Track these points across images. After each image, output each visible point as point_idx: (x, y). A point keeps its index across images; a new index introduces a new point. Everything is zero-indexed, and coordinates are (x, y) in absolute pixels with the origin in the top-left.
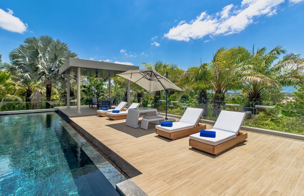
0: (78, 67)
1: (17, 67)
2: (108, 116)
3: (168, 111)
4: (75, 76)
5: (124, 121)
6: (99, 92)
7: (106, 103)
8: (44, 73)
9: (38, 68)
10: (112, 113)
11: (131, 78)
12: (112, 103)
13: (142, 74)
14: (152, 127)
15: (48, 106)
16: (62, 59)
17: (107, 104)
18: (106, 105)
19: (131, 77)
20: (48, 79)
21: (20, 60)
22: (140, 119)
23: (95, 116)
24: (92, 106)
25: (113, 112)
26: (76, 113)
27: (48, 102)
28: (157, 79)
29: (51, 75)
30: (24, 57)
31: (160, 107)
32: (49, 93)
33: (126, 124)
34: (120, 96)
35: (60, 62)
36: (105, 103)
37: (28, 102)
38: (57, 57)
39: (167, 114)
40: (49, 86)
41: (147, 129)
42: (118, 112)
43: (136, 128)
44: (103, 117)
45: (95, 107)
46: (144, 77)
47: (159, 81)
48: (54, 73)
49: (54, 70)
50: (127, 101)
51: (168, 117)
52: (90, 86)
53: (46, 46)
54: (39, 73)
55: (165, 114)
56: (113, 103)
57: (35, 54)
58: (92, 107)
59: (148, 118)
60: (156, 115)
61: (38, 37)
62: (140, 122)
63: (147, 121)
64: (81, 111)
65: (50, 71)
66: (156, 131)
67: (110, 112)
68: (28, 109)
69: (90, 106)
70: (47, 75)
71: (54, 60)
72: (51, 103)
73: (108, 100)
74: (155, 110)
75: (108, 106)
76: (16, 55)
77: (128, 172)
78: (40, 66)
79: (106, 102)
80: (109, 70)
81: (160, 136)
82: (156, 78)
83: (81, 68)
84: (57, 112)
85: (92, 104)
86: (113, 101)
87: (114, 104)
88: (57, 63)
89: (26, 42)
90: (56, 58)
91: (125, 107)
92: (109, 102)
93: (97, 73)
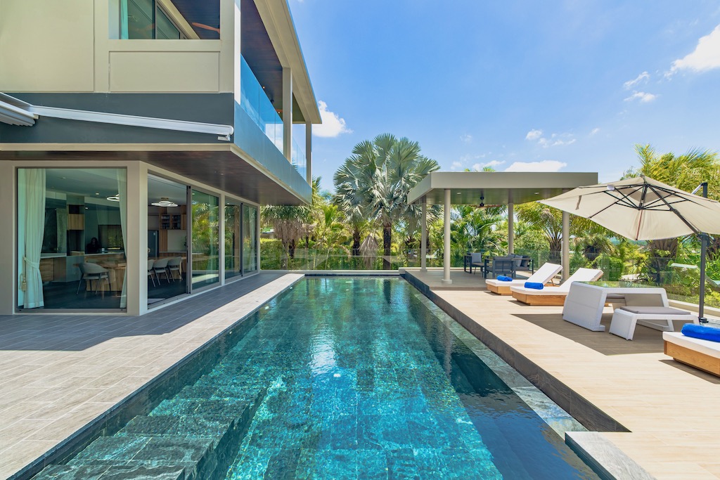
0: (445, 189)
1: (344, 196)
2: (513, 294)
3: (707, 298)
4: (433, 206)
5: (558, 310)
6: (483, 239)
7: (505, 265)
8: (381, 204)
9: (373, 196)
10: (523, 288)
11: (578, 208)
12: (519, 265)
13: (615, 194)
14: (649, 335)
15: (387, 265)
16: (410, 174)
17: (507, 268)
18: (505, 270)
19: (578, 204)
20: (388, 214)
21: (347, 184)
22: (609, 310)
23: (482, 293)
24: (471, 269)
25: (527, 285)
26: (443, 282)
27: (386, 258)
28: (666, 203)
29: (392, 206)
30: (352, 179)
31: (676, 285)
32: (388, 239)
33: (564, 318)
34: (533, 247)
35: (408, 180)
36: (501, 265)
37: (355, 256)
38: (403, 171)
39: (705, 307)
40: (387, 228)
41: (631, 338)
42: (540, 286)
43: (595, 330)
44: (500, 295)
45: (478, 273)
46: (620, 202)
47: (671, 209)
48: (398, 202)
49: (397, 198)
50: (559, 262)
51: (705, 316)
52: (464, 227)
53: (383, 153)
54: (375, 205)
55: (698, 306)
56: (521, 265)
57: (370, 171)
58: (471, 272)
59: (636, 310)
60: (663, 306)
61: (372, 139)
62: (607, 320)
63: (631, 318)
64: (451, 279)
65: (392, 198)
66: (666, 346)
67: (517, 285)
68: (356, 268)
69: (465, 269)
70: (388, 208)
71: (396, 177)
72: (391, 260)
73: (509, 259)
74: (661, 291)
75: (509, 272)
76: (343, 176)
77: (588, 421)
78: (376, 193)
79: (503, 262)
80: (510, 190)
81: (677, 363)
82: (661, 202)
83: (451, 189)
84: (405, 276)
85: (472, 266)
86: (520, 261)
87: (522, 268)
88: (403, 182)
89: (355, 152)
90: (400, 173)
91: (557, 277)
92: (512, 262)
93: (482, 198)
